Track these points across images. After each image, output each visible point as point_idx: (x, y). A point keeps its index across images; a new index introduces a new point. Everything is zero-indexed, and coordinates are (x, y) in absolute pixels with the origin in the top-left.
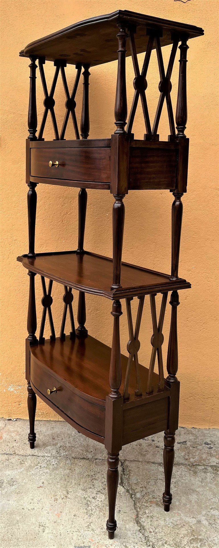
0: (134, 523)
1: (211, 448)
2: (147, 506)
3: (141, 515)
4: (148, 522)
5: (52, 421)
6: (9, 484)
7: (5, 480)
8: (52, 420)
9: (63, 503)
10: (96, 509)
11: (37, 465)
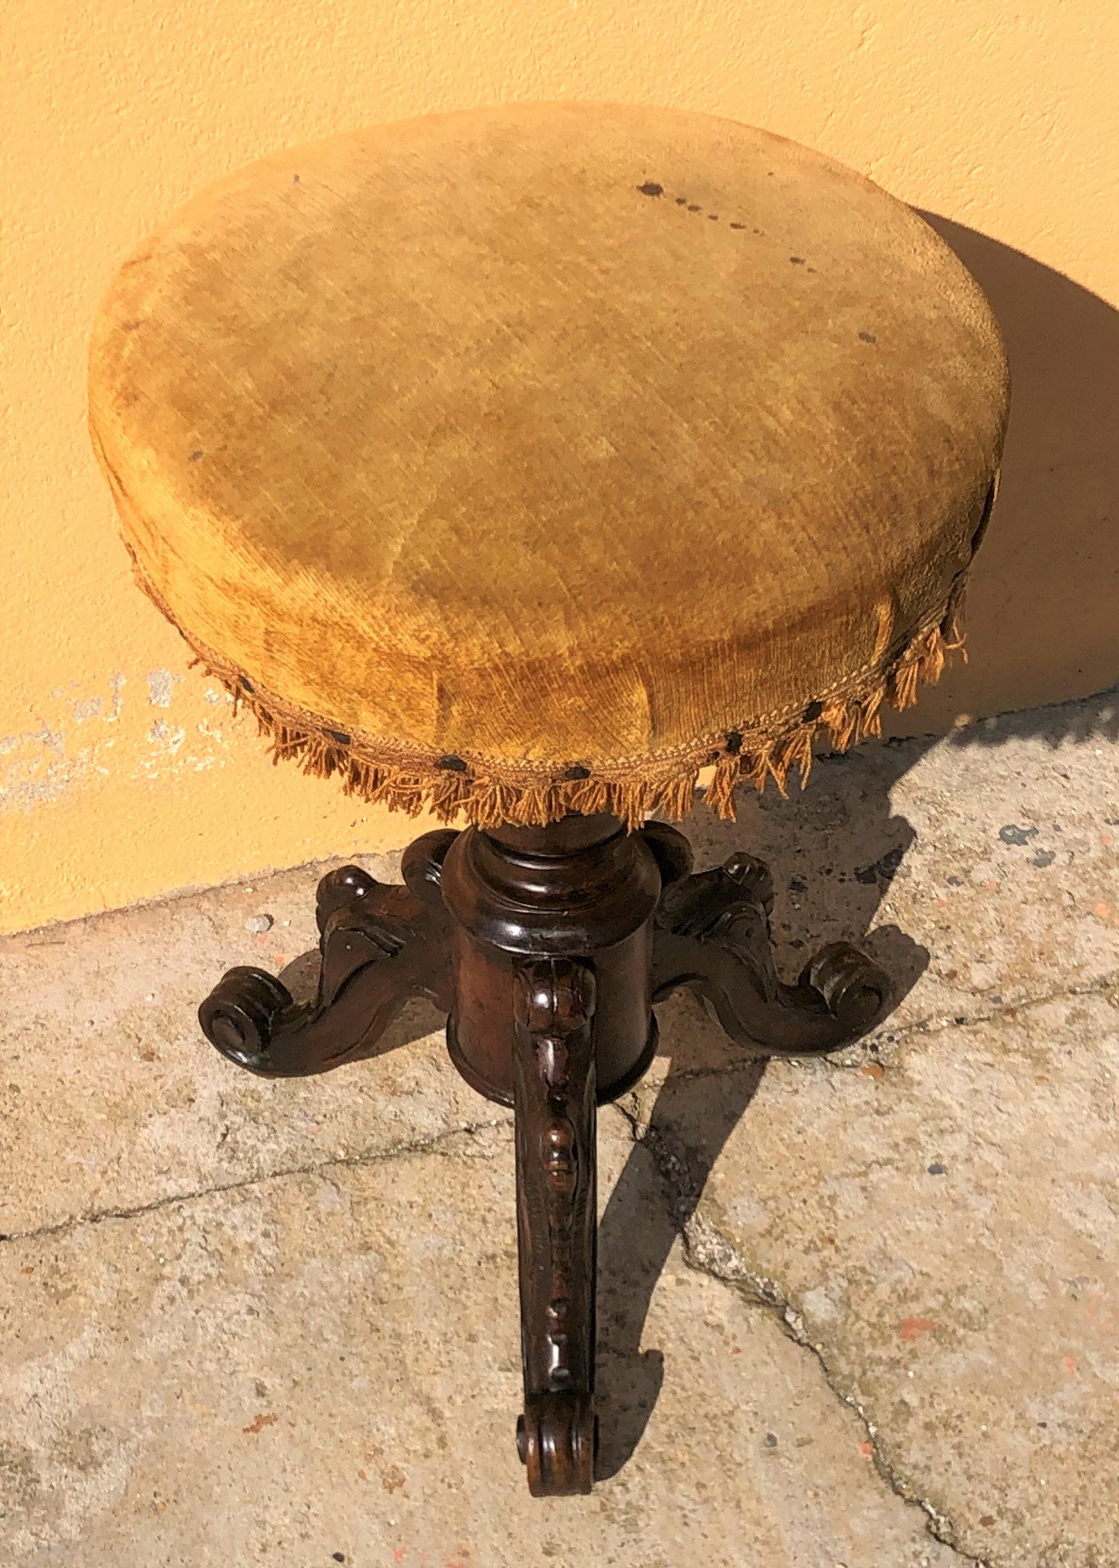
0: (882, 1494)
1: (1043, 860)
2: (894, 1363)
3: (892, 1430)
4: (949, 1463)
5: (68, 924)
6: (71, 1460)
7: (32, 1445)
8: (66, 920)
9: (442, 1488)
10: (639, 1469)
11: (158, 1279)
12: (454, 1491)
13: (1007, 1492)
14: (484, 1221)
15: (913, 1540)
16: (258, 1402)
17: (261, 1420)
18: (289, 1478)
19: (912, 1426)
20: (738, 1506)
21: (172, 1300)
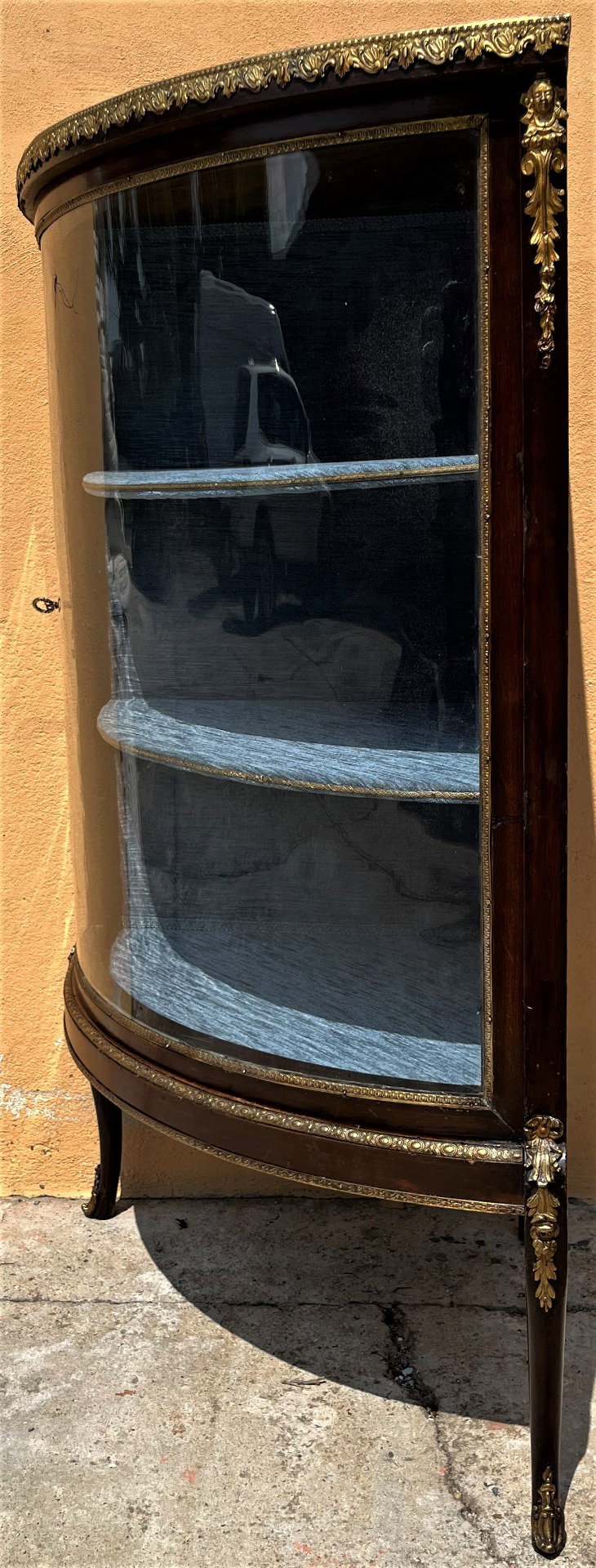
0: (441, 1491)
2: (479, 1438)
3: (462, 1466)
4: (486, 1486)
6: (26, 1388)
7: (11, 1378)
9: (202, 1438)
10: (312, 1452)
11: (111, 1329)
12: (208, 1440)
13: (516, 1506)
14: (286, 1338)
15: (449, 1515)
16: (129, 1385)
17: (127, 1392)
18: (128, 1417)
19: (474, 1467)
20: (357, 1478)
21: (113, 1338)
